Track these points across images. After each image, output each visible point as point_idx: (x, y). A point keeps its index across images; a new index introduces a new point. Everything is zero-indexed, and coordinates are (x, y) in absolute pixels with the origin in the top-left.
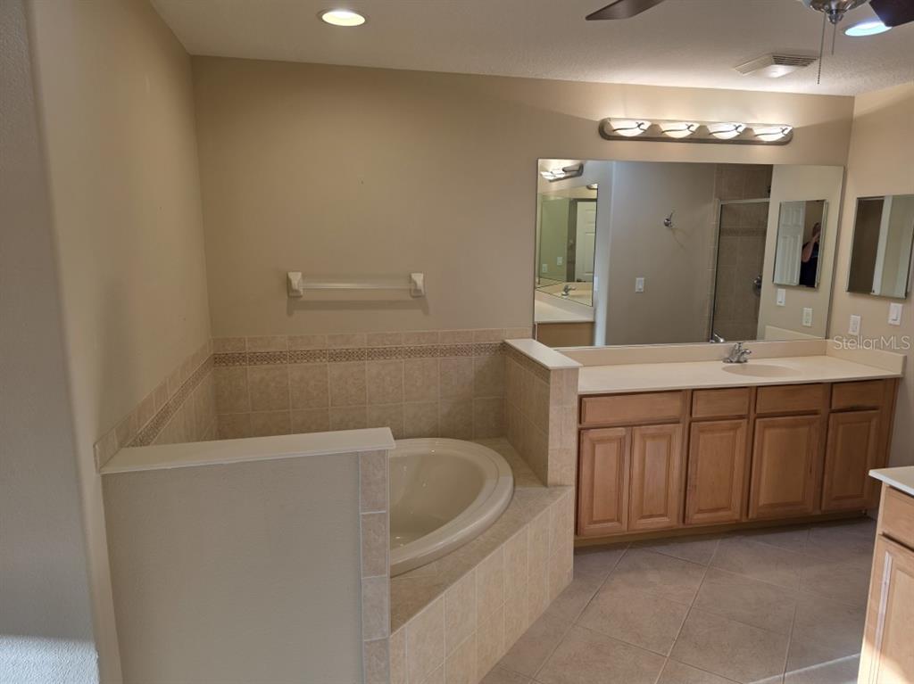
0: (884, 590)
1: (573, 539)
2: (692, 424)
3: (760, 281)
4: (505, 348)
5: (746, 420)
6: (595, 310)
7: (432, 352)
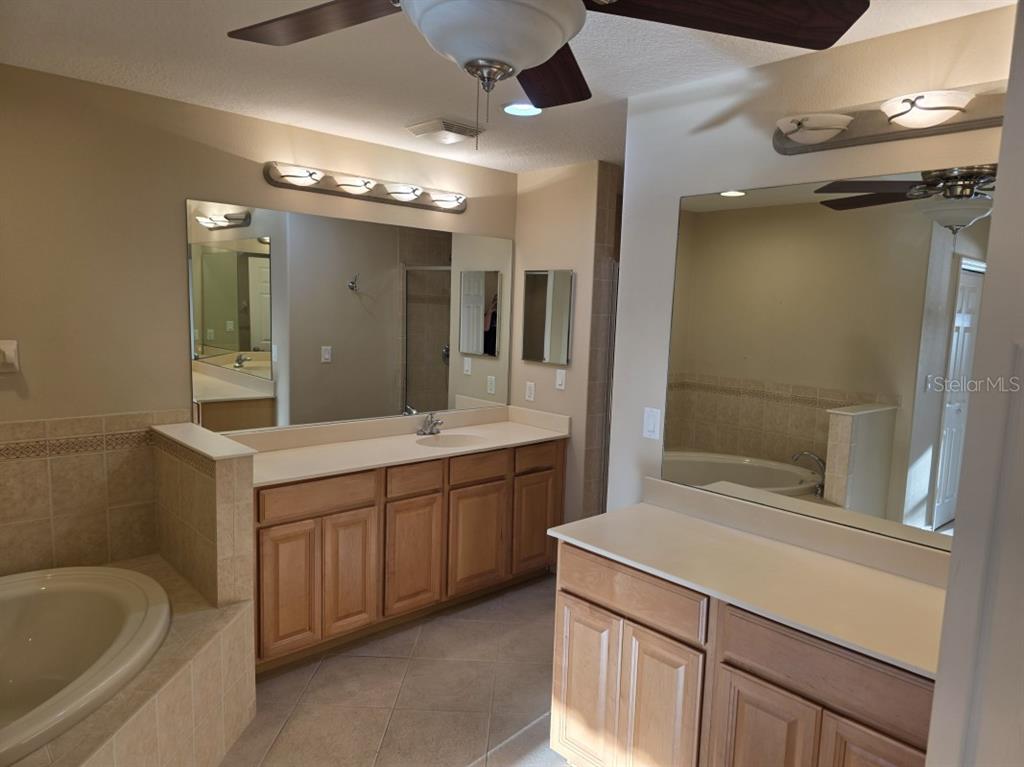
0: (566, 642)
1: (254, 663)
2: (388, 505)
3: (448, 350)
4: (152, 438)
5: (440, 494)
6: (275, 385)
7: (38, 449)
